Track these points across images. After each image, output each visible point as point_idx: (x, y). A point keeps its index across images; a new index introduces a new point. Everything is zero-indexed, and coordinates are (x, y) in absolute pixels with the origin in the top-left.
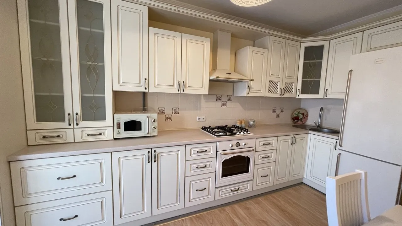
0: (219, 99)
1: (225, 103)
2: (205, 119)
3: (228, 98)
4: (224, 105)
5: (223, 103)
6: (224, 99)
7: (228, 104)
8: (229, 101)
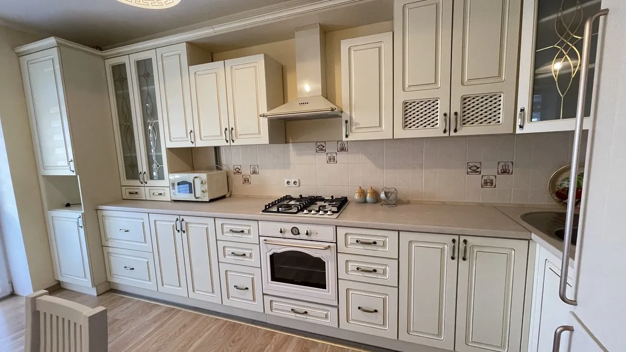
0: (321, 149)
1: (334, 155)
2: (298, 184)
3: (339, 146)
4: (332, 160)
5: (329, 155)
6: (331, 148)
7: (341, 157)
8: (344, 153)
